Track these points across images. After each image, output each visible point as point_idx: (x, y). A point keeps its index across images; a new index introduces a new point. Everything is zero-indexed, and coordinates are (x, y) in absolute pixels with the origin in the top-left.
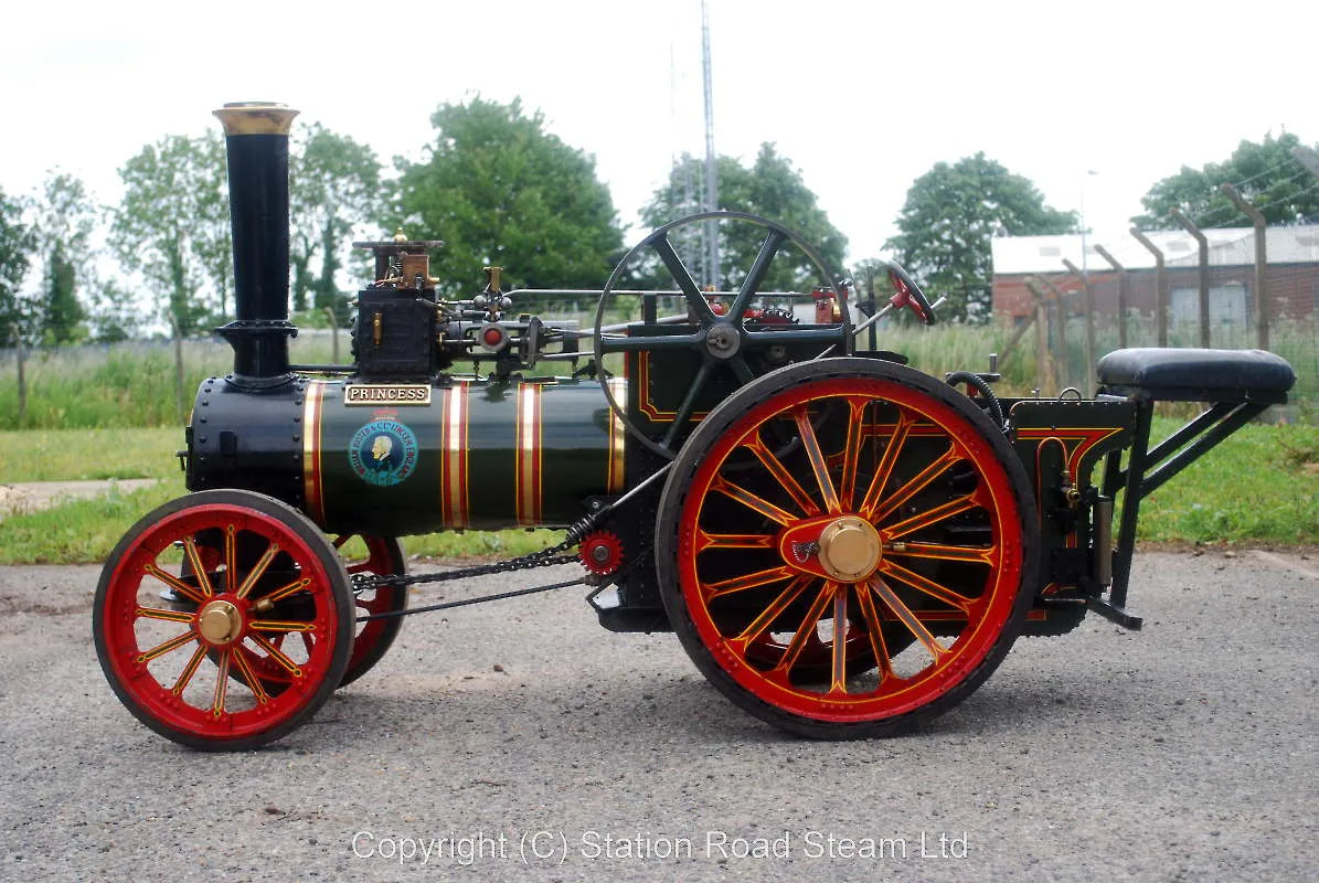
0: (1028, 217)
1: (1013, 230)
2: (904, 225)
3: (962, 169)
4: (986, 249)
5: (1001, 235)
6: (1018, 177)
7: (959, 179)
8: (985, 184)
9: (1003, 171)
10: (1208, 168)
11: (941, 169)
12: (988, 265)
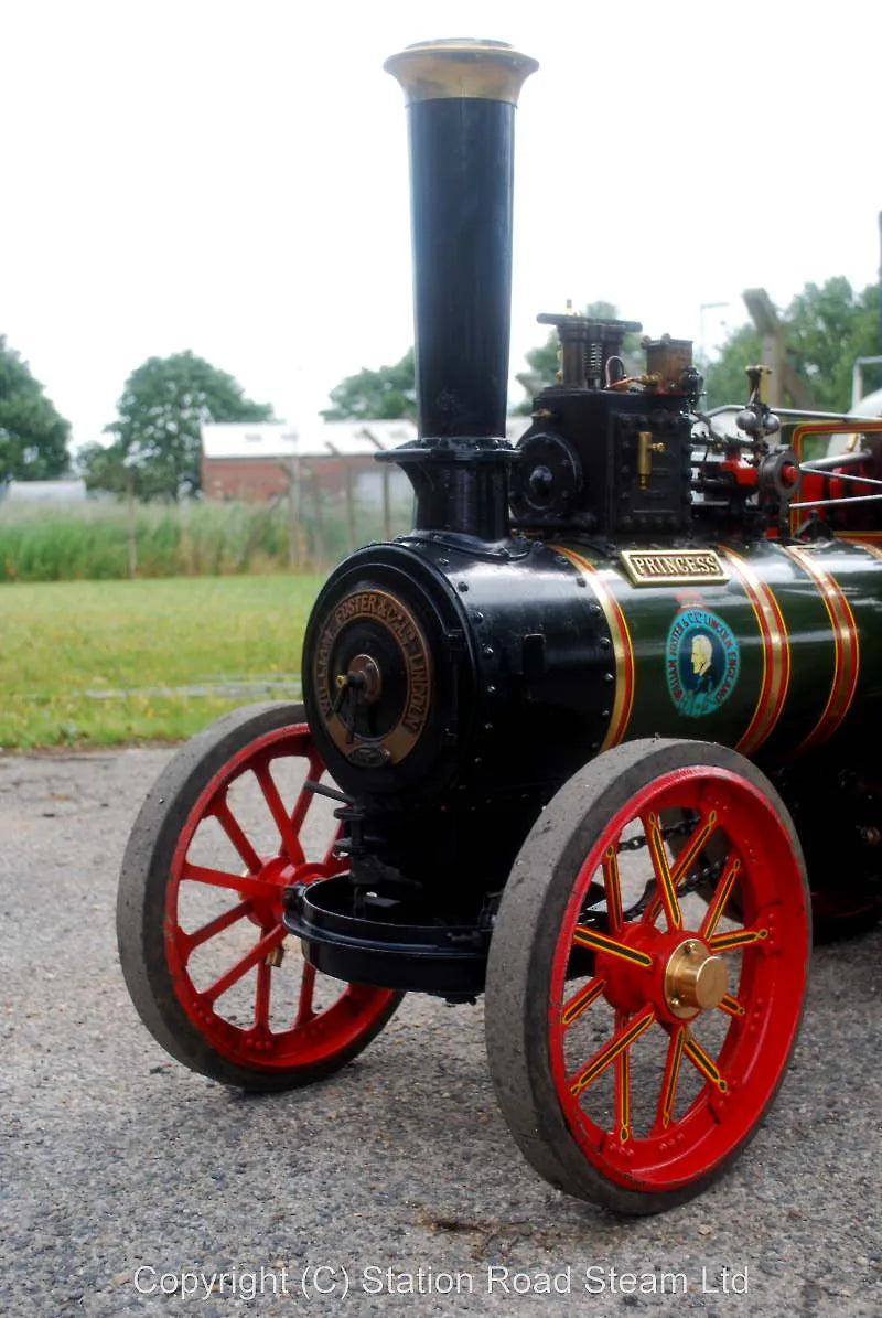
0: (231, 407)
1: (218, 419)
2: (124, 411)
3: (175, 362)
4: (197, 436)
5: (207, 421)
6: (221, 372)
7: (170, 372)
8: (193, 378)
9: (208, 367)
10: (384, 369)
11: (153, 362)
12: (199, 449)
